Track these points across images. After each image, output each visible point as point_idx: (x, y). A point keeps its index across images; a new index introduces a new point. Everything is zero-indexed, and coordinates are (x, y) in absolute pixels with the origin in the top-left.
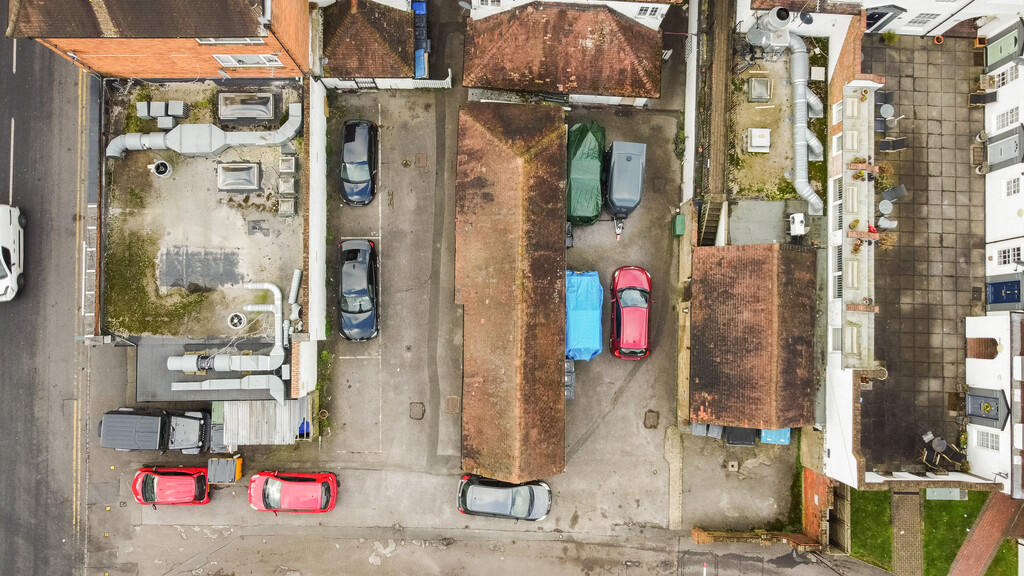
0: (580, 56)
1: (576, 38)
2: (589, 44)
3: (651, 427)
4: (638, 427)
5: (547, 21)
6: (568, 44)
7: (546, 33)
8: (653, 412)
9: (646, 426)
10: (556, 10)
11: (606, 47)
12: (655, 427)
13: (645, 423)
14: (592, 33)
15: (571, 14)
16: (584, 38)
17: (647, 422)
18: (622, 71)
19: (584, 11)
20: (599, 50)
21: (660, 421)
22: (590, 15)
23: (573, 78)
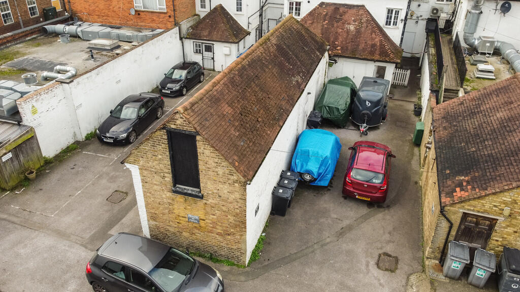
0: (345, 34)
1: (343, 24)
2: (352, 28)
3: (387, 270)
4: (367, 265)
5: (327, 14)
6: (338, 27)
7: (325, 20)
8: (390, 256)
9: (378, 267)
10: (332, 8)
11: (363, 30)
12: (392, 271)
13: (378, 264)
14: (354, 21)
15: (341, 10)
16: (349, 24)
17: (381, 265)
18: (373, 46)
19: (350, 8)
20: (358, 31)
21: (399, 266)
22: (354, 11)
23: (339, 48)
